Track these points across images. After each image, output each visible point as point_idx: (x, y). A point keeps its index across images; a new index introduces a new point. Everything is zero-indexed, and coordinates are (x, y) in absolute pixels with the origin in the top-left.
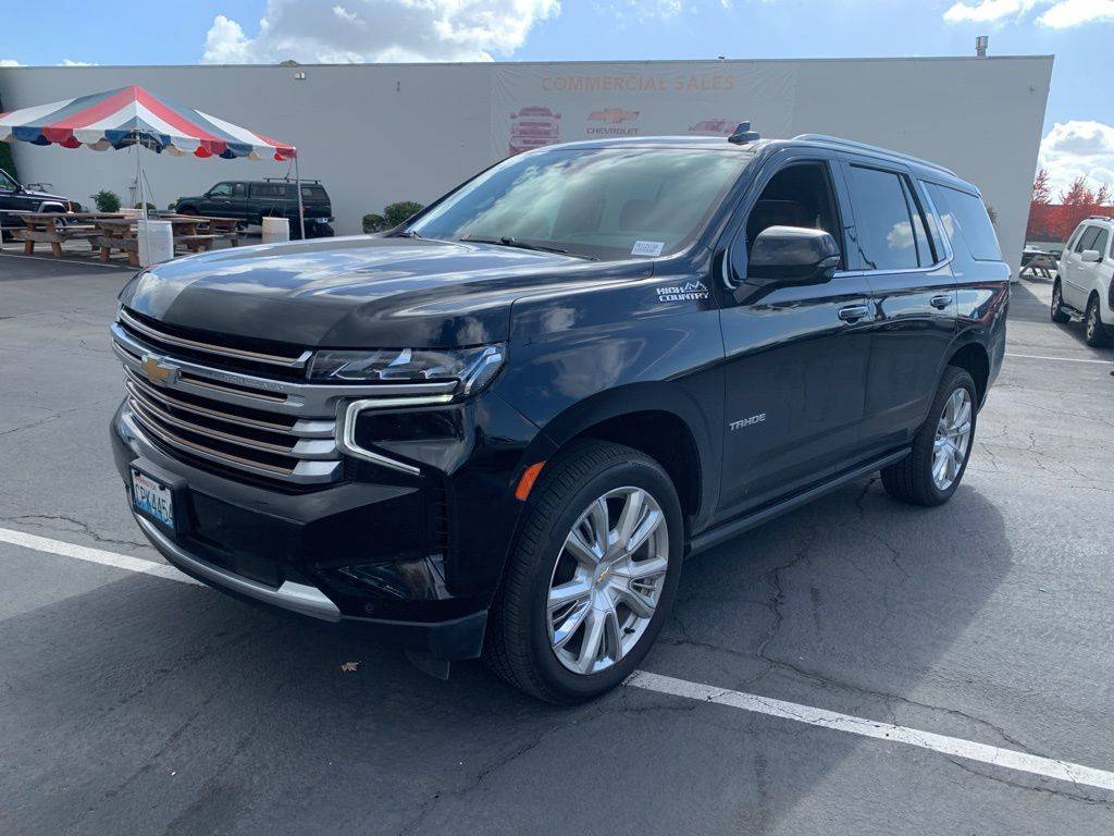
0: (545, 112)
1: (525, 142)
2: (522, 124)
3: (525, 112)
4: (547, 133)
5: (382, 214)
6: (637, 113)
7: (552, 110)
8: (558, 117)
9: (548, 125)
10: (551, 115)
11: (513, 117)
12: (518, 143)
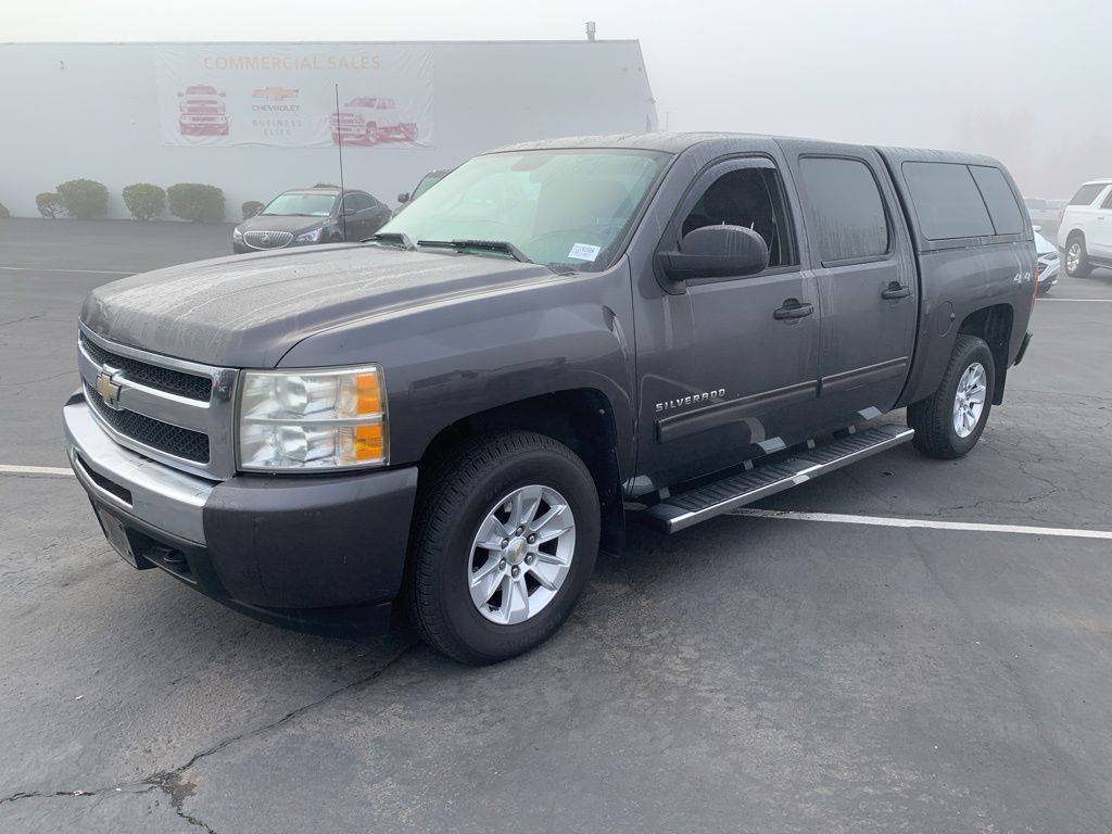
0: (211, 91)
1: (194, 119)
2: (189, 102)
3: (192, 90)
4: (215, 110)
5: (55, 191)
6: (297, 91)
7: (216, 89)
8: (223, 95)
9: (215, 103)
10: (215, 93)
11: (180, 95)
12: (188, 121)
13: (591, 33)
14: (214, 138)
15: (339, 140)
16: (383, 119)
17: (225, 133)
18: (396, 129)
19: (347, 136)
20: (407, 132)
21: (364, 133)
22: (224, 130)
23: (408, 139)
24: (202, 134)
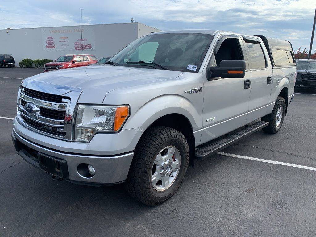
0: (52, 38)
2: (48, 41)
3: (48, 38)
4: (53, 42)
5: (22, 61)
6: (68, 38)
8: (54, 39)
11: (46, 39)
12: (48, 45)
13: (132, 21)
14: (52, 49)
15: (76, 48)
16: (85, 44)
17: (54, 48)
18: (87, 46)
19: (78, 48)
20: (89, 47)
21: (81, 47)
22: (54, 47)
23: (90, 48)
24: (50, 48)
